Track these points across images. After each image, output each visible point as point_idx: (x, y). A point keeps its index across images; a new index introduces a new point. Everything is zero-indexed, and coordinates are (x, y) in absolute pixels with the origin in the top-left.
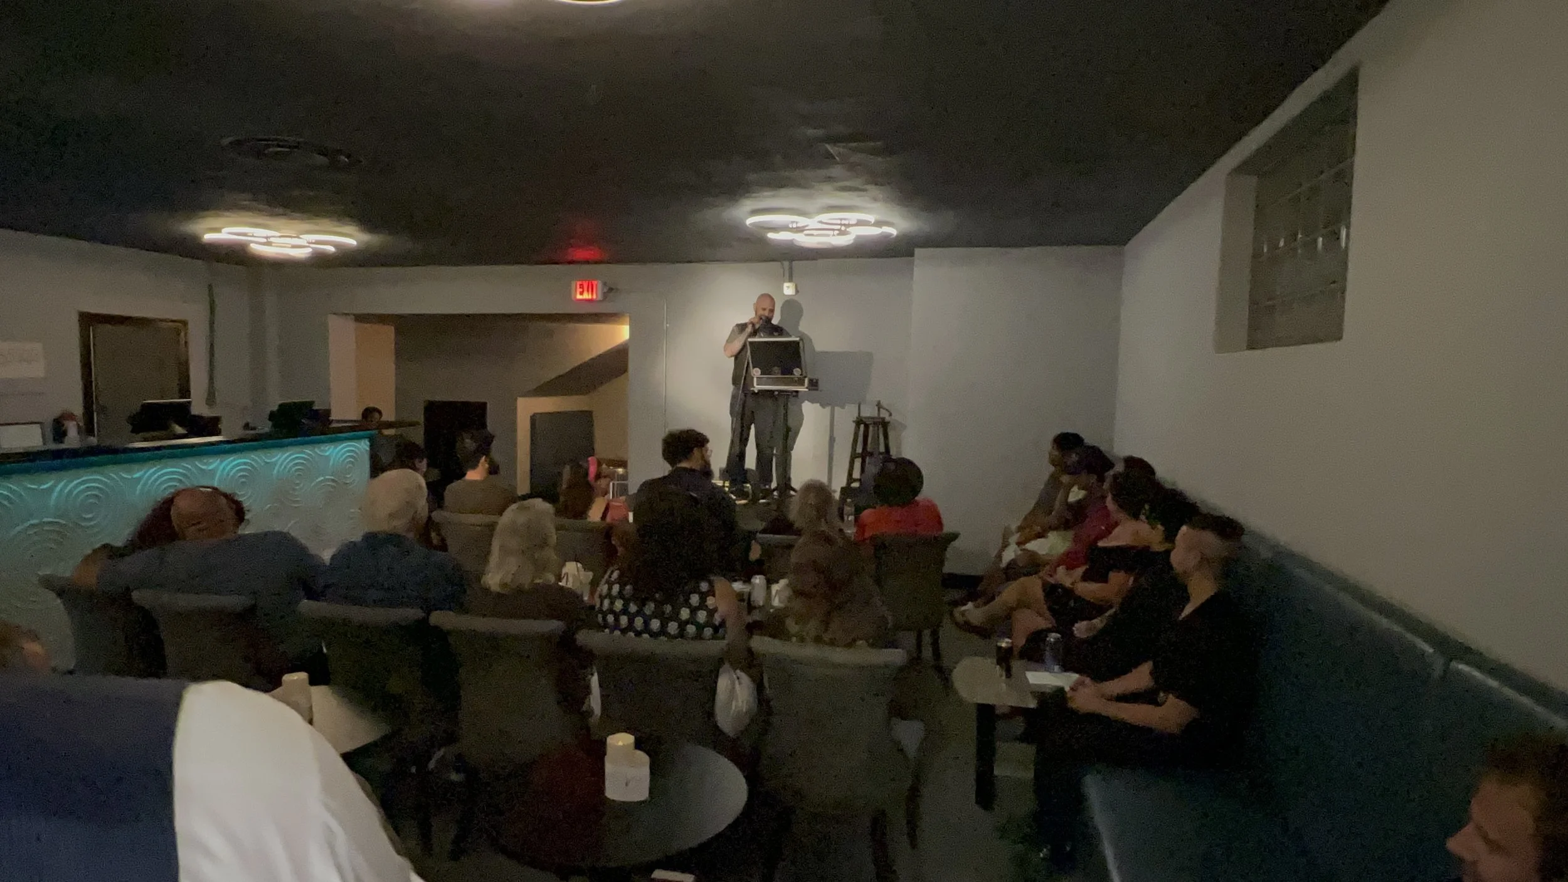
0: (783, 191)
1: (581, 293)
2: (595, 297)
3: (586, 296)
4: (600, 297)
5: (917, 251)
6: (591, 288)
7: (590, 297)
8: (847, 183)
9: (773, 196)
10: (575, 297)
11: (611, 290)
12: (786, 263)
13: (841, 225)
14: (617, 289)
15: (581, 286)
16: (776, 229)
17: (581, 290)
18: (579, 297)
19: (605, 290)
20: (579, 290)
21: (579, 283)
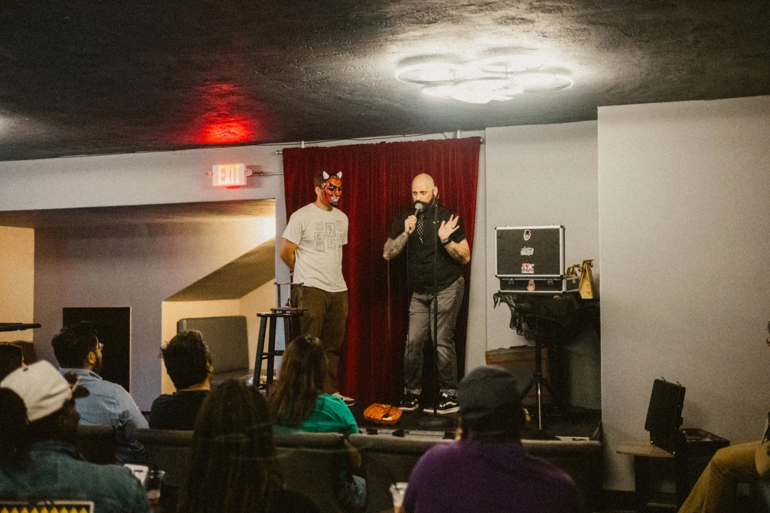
0: (434, 29)
1: (223, 179)
2: (237, 181)
3: (228, 181)
4: (243, 182)
5: (601, 110)
6: (233, 172)
7: (233, 182)
8: (511, 12)
9: (423, 37)
10: (217, 182)
11: (255, 173)
13: (507, 73)
14: (262, 172)
15: (223, 171)
16: (428, 84)
17: (223, 175)
18: (221, 183)
19: (250, 173)
20: (220, 175)
21: (221, 167)
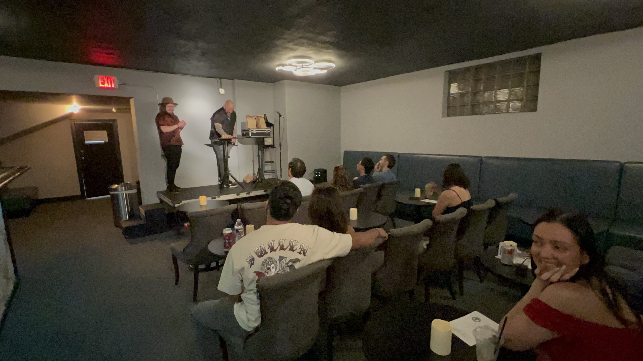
1: (103, 83)
2: (113, 86)
3: (106, 85)
4: (117, 87)
6: (109, 80)
7: (110, 86)
10: (99, 84)
11: (124, 84)
12: (219, 80)
15: (102, 79)
17: (103, 81)
18: (101, 85)
19: (120, 83)
20: (100, 82)
21: (100, 77)
